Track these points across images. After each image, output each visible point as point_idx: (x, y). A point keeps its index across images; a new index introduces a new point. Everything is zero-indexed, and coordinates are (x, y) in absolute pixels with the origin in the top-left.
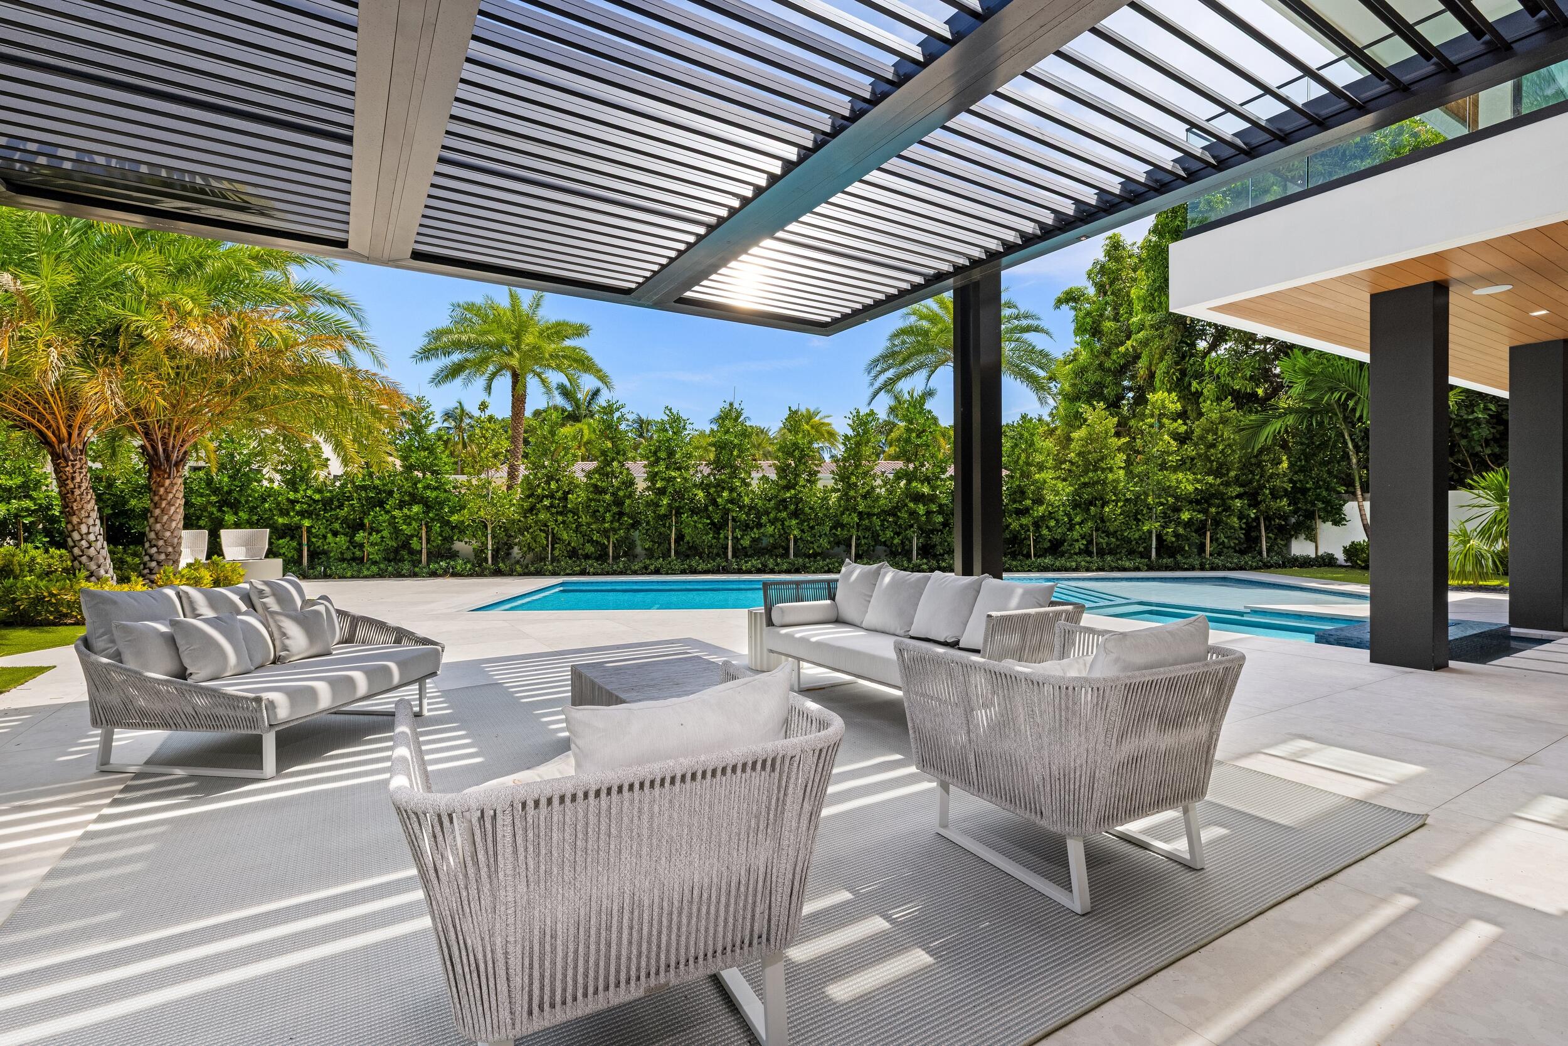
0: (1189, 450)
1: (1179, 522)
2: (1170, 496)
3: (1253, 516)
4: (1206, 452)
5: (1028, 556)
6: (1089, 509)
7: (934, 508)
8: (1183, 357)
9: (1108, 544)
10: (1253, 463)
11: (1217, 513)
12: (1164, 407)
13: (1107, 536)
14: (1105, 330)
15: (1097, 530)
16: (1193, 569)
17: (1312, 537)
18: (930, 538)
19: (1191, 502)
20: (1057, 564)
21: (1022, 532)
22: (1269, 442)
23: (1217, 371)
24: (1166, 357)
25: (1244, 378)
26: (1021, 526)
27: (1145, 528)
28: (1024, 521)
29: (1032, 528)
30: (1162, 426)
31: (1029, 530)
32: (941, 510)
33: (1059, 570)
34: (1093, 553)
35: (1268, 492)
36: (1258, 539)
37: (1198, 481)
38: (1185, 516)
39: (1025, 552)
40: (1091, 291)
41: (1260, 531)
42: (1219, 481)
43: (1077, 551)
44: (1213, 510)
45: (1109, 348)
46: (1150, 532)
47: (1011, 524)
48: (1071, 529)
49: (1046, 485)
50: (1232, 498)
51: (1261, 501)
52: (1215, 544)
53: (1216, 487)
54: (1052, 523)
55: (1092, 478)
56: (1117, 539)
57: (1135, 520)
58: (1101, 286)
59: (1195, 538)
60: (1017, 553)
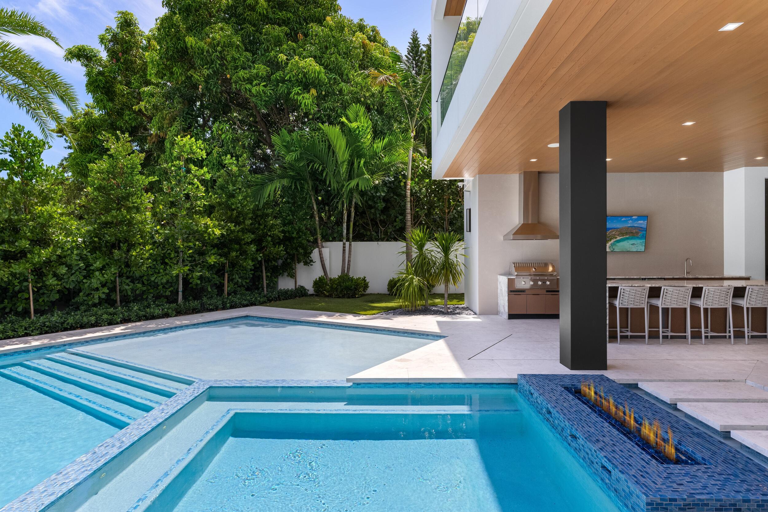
0: (215, 198)
1: (204, 266)
2: (197, 240)
3: (259, 259)
4: (226, 201)
5: (26, 313)
6: (112, 253)
9: (133, 291)
10: (259, 215)
11: (236, 257)
12: (191, 153)
13: (133, 282)
14: (118, 92)
15: (121, 276)
16: (216, 309)
19: (214, 246)
20: (71, 320)
21: (16, 282)
26: (13, 275)
27: (174, 272)
28: (17, 268)
29: (31, 277)
30: (188, 171)
31: (26, 280)
34: (116, 301)
35: (270, 239)
36: (260, 278)
38: (212, 260)
39: (20, 309)
40: (104, 55)
41: (262, 272)
42: (238, 228)
43: (97, 301)
44: (234, 254)
45: (122, 109)
46: (177, 276)
48: (88, 276)
49: (52, 222)
50: (247, 244)
51: (264, 247)
52: (232, 285)
53: (236, 234)
54: (63, 270)
55: (115, 217)
56: (143, 284)
57: (162, 264)
58: (113, 52)
59: (216, 279)
60: (7, 310)
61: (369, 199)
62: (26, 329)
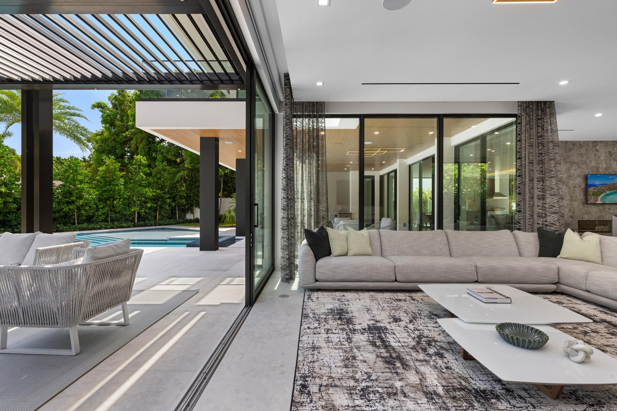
0: (151, 179)
1: (146, 208)
2: (143, 197)
3: (174, 205)
4: (157, 181)
5: (74, 223)
6: (107, 202)
7: (10, 200)
8: (150, 143)
9: (116, 217)
10: (174, 186)
11: (161, 204)
12: (141, 162)
13: (116, 213)
14: (117, 125)
15: (110, 211)
16: (152, 225)
17: (192, 213)
18: (7, 216)
19: (151, 200)
20: (90, 226)
21: (70, 212)
22: (179, 179)
23: (162, 150)
24: (143, 142)
25: (172, 155)
26: (70, 209)
27: (132, 210)
28: (71, 207)
29: (76, 211)
30: (140, 168)
31: (74, 211)
32: (15, 200)
33: (91, 229)
34: (109, 221)
35: (178, 197)
36: (175, 213)
37: (154, 192)
38: (149, 205)
39: (72, 222)
40: (110, 106)
41: (176, 211)
42: (162, 192)
44: (159, 203)
45: (118, 133)
46: (135, 212)
47: (63, 208)
48: (97, 210)
49: (84, 190)
50: (166, 199)
51: (176, 200)
52: (160, 216)
53: (161, 194)
54: (87, 208)
55: (108, 188)
56: (120, 215)
57: (128, 207)
58: (115, 105)
59: (153, 213)
60: (67, 222)
61: (230, 179)
62: (74, 229)
